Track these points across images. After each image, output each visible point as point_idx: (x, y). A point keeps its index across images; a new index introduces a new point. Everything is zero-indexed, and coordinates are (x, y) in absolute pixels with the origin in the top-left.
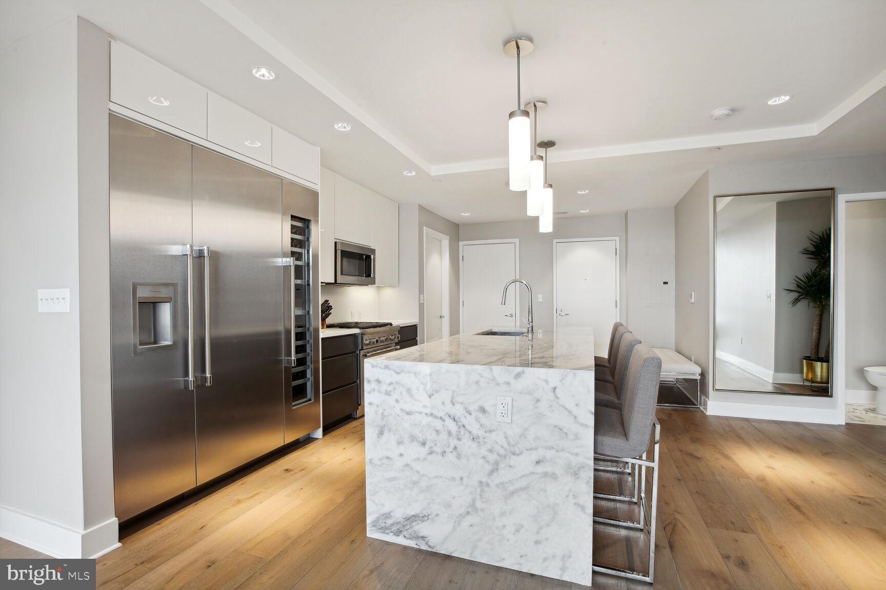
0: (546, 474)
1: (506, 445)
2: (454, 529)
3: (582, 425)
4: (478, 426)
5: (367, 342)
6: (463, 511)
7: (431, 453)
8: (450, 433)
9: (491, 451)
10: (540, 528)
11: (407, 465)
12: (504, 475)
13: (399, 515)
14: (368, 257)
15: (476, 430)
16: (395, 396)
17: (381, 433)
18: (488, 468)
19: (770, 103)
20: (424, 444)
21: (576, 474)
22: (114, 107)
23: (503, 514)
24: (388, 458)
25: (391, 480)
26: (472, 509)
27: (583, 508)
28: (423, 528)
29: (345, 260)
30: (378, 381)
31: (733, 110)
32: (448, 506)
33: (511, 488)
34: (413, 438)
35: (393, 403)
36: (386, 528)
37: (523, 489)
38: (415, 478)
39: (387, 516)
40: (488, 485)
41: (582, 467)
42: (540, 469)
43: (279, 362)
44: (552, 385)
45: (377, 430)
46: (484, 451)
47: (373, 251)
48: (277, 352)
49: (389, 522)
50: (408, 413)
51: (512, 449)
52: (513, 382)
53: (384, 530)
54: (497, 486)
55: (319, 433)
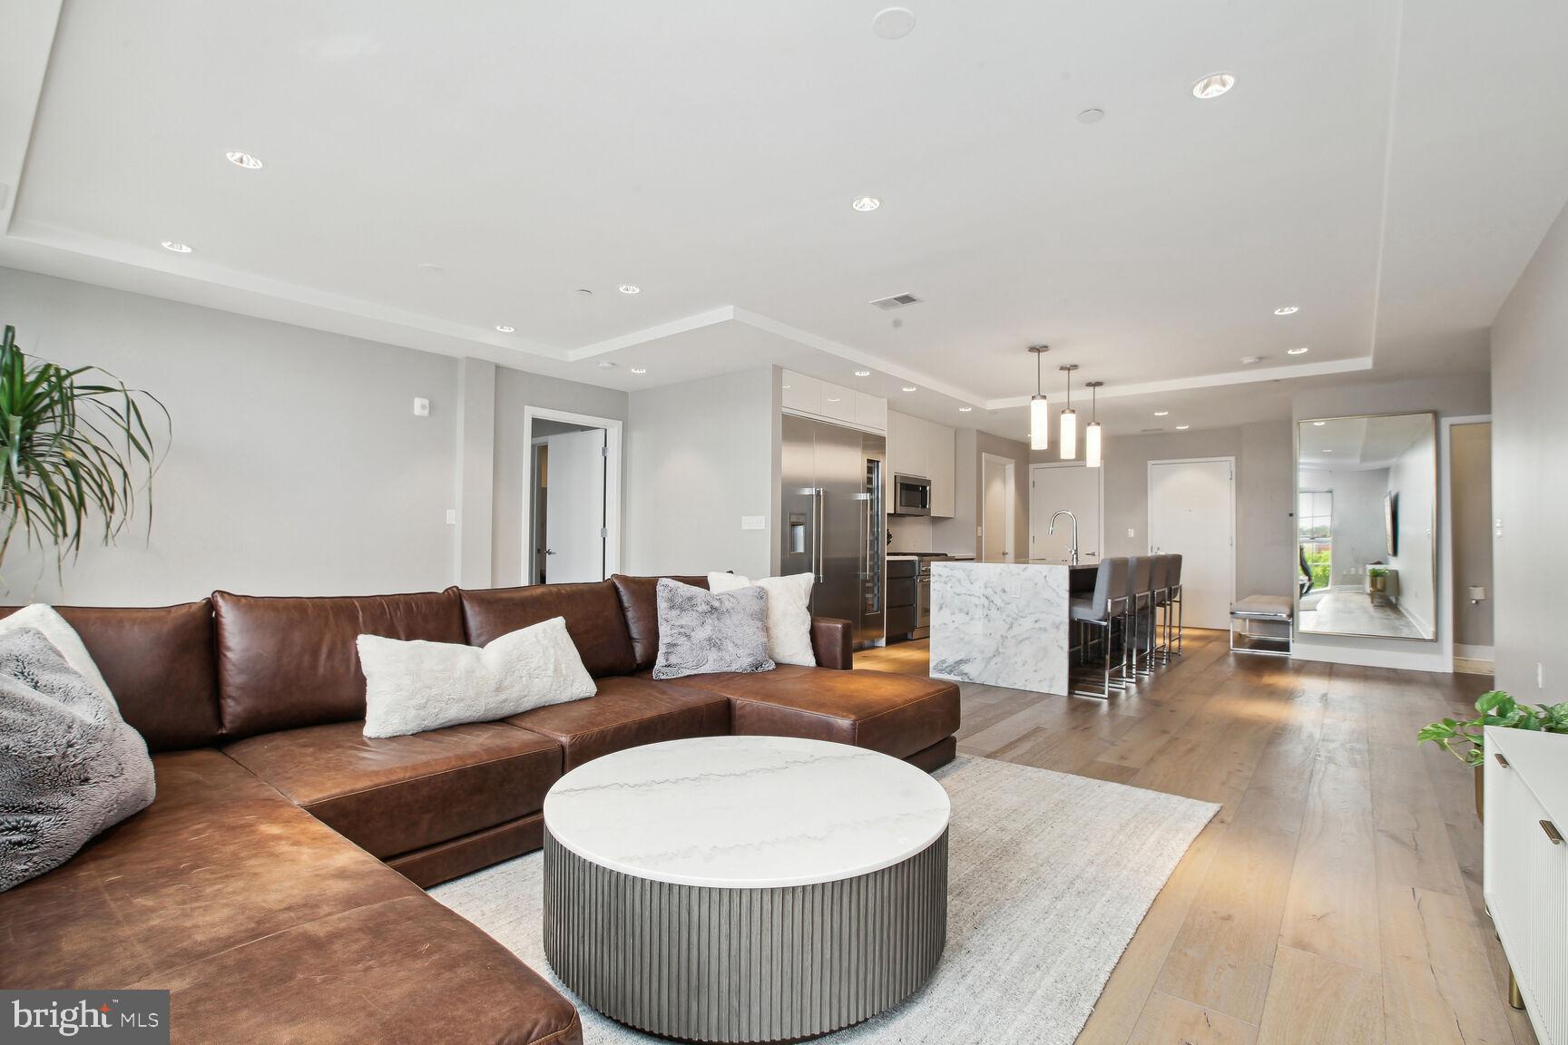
0: (1040, 629)
1: (1016, 611)
2: (986, 666)
3: (1061, 598)
4: (1000, 601)
5: (924, 569)
6: (991, 655)
7: (972, 619)
8: (984, 606)
9: (1008, 616)
10: (1037, 662)
11: (957, 628)
12: (1016, 630)
13: (951, 661)
14: (924, 488)
15: (999, 603)
16: (949, 585)
17: (941, 608)
18: (1007, 627)
19: (1290, 352)
20: (968, 614)
21: (1058, 628)
22: (784, 410)
23: (1015, 655)
24: (945, 624)
25: (947, 638)
26: (997, 653)
27: (1062, 648)
28: (966, 668)
29: (904, 491)
30: (940, 575)
31: (1260, 358)
32: (983, 652)
33: (1020, 638)
34: (961, 610)
35: (949, 588)
36: (942, 670)
37: (1027, 638)
38: (962, 636)
39: (943, 662)
40: (1006, 637)
41: (1061, 623)
42: (1037, 625)
43: (858, 576)
44: (1044, 574)
45: (939, 606)
46: (1004, 617)
47: (929, 482)
48: (857, 569)
49: (945, 665)
50: (958, 595)
51: (1021, 614)
52: (1022, 573)
53: (941, 671)
54: (1012, 637)
55: (883, 642)
